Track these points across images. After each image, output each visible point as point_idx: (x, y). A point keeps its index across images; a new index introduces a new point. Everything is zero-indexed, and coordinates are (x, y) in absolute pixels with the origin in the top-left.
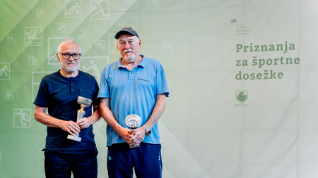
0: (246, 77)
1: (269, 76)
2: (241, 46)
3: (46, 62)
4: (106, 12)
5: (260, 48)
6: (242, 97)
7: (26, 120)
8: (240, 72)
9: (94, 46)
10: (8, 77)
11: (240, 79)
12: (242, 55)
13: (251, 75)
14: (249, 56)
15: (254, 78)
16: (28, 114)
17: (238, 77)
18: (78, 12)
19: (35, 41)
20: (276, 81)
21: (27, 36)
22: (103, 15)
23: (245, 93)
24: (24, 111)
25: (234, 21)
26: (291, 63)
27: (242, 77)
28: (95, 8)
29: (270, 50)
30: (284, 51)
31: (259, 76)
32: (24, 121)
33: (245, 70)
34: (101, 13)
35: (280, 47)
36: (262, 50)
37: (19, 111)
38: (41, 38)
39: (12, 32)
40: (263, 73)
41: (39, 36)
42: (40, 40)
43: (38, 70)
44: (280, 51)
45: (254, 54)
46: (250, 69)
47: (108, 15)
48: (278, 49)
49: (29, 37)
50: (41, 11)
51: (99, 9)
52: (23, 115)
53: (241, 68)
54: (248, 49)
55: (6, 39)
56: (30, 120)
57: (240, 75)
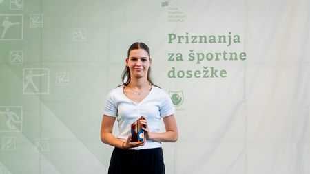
0: (181, 74)
1: (209, 74)
2: (175, 35)
5: (198, 39)
6: (176, 100)
8: (174, 68)
11: (174, 77)
13: (187, 73)
14: (185, 49)
15: (191, 76)
17: (171, 74)
20: (218, 80)
23: (180, 95)
26: (236, 59)
27: (176, 75)
29: (210, 42)
30: (228, 43)
31: (197, 73)
33: (180, 66)
35: (222, 39)
36: (201, 42)
40: (202, 70)
44: (222, 44)
46: (185, 65)
48: (220, 42)
53: (174, 64)
57: (173, 71)
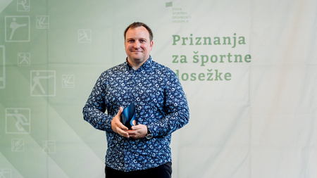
0: (185, 77)
1: (214, 77)
2: (179, 37)
5: (202, 41)
8: (178, 70)
13: (192, 75)
15: (195, 78)
20: (222, 83)
26: (241, 61)
29: (215, 43)
30: (233, 45)
31: (201, 76)
33: (184, 68)
35: (227, 40)
36: (205, 44)
40: (206, 72)
44: (227, 45)
46: (190, 67)
48: (225, 43)
53: (178, 66)
54: (188, 42)
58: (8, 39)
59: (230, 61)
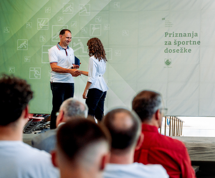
0: (170, 51)
1: (183, 51)
2: (168, 33)
3: (51, 39)
4: (88, 11)
5: (178, 35)
6: (168, 63)
7: (37, 75)
8: (167, 48)
9: (80, 31)
10: (26, 49)
12: (168, 39)
13: (173, 50)
14: (172, 40)
15: (175, 52)
16: (39, 71)
17: (166, 51)
18: (71, 11)
19: (44, 27)
20: (187, 54)
21: (39, 24)
22: (87, 13)
23: (170, 60)
24: (36, 69)
25: (164, 19)
26: (196, 44)
28: (81, 8)
29: (184, 36)
30: (192, 37)
31: (178, 51)
32: (36, 75)
33: (170, 47)
34: (85, 11)
35: (189, 35)
36: (180, 36)
37: (33, 69)
38: (48, 25)
39: (29, 21)
40: (180, 49)
41: (47, 24)
42: (47, 27)
43: (45, 45)
44: (189, 37)
45: (175, 38)
46: (173, 47)
47: (89, 13)
49: (40, 25)
50: (48, 9)
51: (84, 9)
52: (36, 71)
53: (167, 46)
54: (172, 35)
55: (25, 25)
56: (40, 75)
57: (167, 50)
58: (91, 34)
59: (191, 44)
